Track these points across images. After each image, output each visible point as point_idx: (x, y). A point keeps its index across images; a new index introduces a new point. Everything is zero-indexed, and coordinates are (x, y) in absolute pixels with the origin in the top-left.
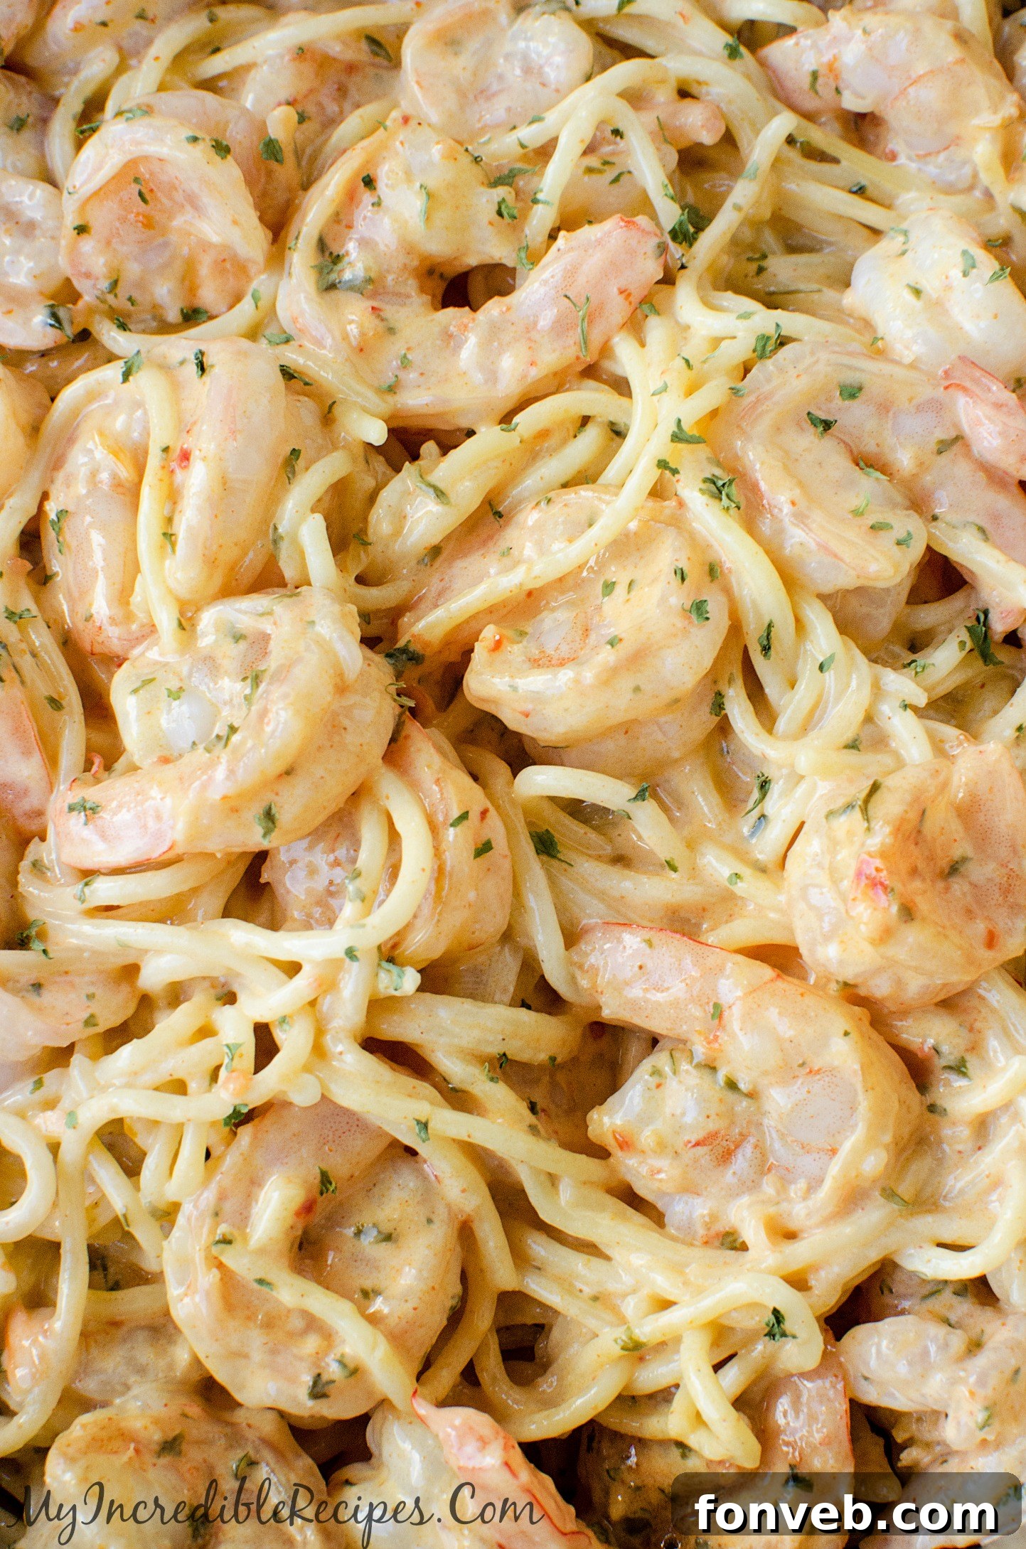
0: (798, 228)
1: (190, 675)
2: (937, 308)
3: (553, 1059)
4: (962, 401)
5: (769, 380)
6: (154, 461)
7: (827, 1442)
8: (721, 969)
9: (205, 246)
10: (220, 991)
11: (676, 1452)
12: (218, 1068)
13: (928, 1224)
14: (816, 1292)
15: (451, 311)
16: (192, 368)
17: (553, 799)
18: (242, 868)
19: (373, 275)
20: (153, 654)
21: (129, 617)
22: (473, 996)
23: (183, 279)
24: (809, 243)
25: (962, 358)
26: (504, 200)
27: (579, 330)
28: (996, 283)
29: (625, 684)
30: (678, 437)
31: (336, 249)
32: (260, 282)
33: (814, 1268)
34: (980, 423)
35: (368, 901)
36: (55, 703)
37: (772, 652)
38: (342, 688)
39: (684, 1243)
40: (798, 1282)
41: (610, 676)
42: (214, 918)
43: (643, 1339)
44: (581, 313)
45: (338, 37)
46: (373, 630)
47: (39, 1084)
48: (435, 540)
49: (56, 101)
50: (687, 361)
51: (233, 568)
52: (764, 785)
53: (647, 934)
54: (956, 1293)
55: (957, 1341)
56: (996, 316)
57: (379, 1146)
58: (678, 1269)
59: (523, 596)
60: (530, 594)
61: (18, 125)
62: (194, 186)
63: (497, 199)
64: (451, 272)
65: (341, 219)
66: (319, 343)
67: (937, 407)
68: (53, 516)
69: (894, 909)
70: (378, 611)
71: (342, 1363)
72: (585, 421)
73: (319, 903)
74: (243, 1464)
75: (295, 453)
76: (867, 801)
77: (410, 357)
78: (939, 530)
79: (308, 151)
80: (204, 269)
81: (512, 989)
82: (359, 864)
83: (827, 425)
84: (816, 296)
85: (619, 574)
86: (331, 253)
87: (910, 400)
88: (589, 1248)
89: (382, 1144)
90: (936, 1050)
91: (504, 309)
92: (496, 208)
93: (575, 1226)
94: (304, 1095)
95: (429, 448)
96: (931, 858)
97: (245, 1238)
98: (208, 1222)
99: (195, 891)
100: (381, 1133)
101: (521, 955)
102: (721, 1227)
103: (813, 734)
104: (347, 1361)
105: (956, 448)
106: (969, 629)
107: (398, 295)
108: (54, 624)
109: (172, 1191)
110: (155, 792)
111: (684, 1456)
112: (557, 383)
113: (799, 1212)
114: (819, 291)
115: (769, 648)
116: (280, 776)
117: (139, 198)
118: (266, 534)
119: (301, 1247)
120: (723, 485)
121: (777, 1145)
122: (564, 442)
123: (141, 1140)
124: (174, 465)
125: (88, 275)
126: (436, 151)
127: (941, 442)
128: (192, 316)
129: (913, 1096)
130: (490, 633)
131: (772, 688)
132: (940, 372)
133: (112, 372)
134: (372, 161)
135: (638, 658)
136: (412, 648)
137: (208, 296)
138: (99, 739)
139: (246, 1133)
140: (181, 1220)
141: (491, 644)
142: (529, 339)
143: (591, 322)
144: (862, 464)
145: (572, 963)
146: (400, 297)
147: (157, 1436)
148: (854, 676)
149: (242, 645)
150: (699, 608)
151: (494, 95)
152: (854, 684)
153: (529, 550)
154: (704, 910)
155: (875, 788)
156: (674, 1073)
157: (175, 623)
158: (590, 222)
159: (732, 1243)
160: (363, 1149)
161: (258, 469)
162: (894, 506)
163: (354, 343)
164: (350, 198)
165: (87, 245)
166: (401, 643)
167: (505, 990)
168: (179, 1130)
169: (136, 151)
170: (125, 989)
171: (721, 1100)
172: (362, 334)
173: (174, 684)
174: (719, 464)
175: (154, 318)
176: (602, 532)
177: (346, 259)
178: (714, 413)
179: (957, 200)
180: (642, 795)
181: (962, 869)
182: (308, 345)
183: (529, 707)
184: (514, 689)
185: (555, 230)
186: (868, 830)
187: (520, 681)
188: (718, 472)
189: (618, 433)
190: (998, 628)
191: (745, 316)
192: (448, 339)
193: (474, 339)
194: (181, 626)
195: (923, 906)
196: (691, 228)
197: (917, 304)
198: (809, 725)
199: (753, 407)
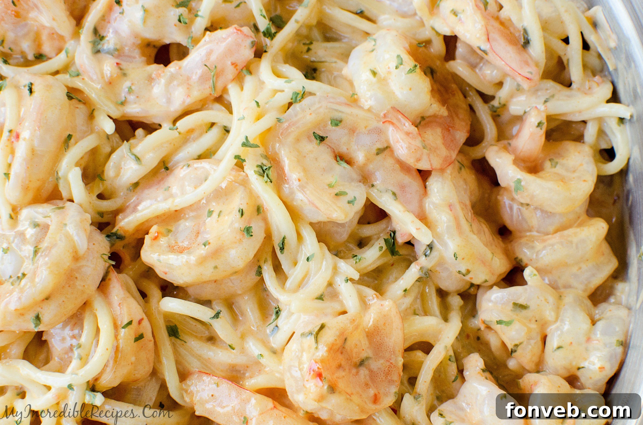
0: (331, 29)
1: (13, 242)
2: (384, 83)
4: (390, 129)
5: (296, 116)
6: (5, 136)
8: (249, 401)
9: (44, 27)
10: (19, 391)
15: (155, 66)
16: (27, 91)
18: (32, 336)
19: (118, 47)
23: (35, 41)
24: (335, 36)
25: (393, 108)
26: (182, 14)
27: (212, 81)
28: (411, 74)
29: (210, 265)
30: (246, 144)
31: (103, 33)
32: (70, 45)
34: (398, 142)
35: (84, 360)
37: (285, 250)
38: (76, 258)
41: (202, 261)
42: (18, 358)
44: (212, 74)
46: (105, 220)
48: (135, 181)
50: (257, 103)
51: (39, 190)
52: (277, 313)
53: (216, 379)
56: (410, 89)
60: (176, 211)
63: (178, 14)
64: (159, 45)
65: (104, 18)
66: (91, 79)
67: (379, 132)
69: (325, 386)
70: (107, 212)
72: (213, 124)
73: (66, 353)
75: (70, 137)
76: (317, 333)
77: (133, 87)
80: (44, 37)
81: (154, 399)
82: (81, 340)
83: (322, 139)
84: (334, 65)
85: (215, 206)
86: (100, 35)
87: (366, 127)
91: (177, 68)
92: (178, 18)
95: (140, 132)
96: (349, 359)
99: (9, 345)
101: (160, 382)
103: (301, 291)
105: (386, 152)
106: (386, 240)
107: (129, 57)
114: (335, 62)
115: (283, 249)
116: (43, 300)
117: (12, 4)
118: (53, 175)
120: (266, 170)
122: (201, 135)
124: (13, 140)
127: (379, 149)
128: (40, 57)
130: (154, 230)
131: (285, 266)
132: (382, 114)
135: (217, 253)
136: (119, 233)
137: (46, 49)
141: (153, 237)
142: (188, 84)
143: (217, 78)
144: (338, 159)
145: (183, 389)
146: (131, 58)
148: (324, 263)
149: (37, 229)
150: (248, 230)
152: (324, 268)
153: (175, 190)
154: (247, 367)
155: (322, 327)
157: (8, 216)
158: (221, 28)
161: (50, 145)
162: (352, 180)
163: (107, 80)
164: (109, 9)
166: (114, 230)
167: (151, 399)
172: (111, 76)
173: (6, 245)
174: (266, 157)
175: (22, 57)
176: (207, 187)
177: (107, 39)
178: (269, 130)
179: (407, 21)
180: (217, 316)
181: (366, 363)
182: (86, 79)
183: (167, 270)
184: (159, 261)
185: (207, 29)
186: (317, 348)
187: (163, 257)
188: (265, 162)
189: (227, 131)
190: (400, 240)
191: (289, 81)
192: (150, 79)
193: (163, 81)
194: (11, 217)
195: (341, 385)
196: (273, 30)
197: (374, 80)
198: (300, 285)
199: (287, 129)
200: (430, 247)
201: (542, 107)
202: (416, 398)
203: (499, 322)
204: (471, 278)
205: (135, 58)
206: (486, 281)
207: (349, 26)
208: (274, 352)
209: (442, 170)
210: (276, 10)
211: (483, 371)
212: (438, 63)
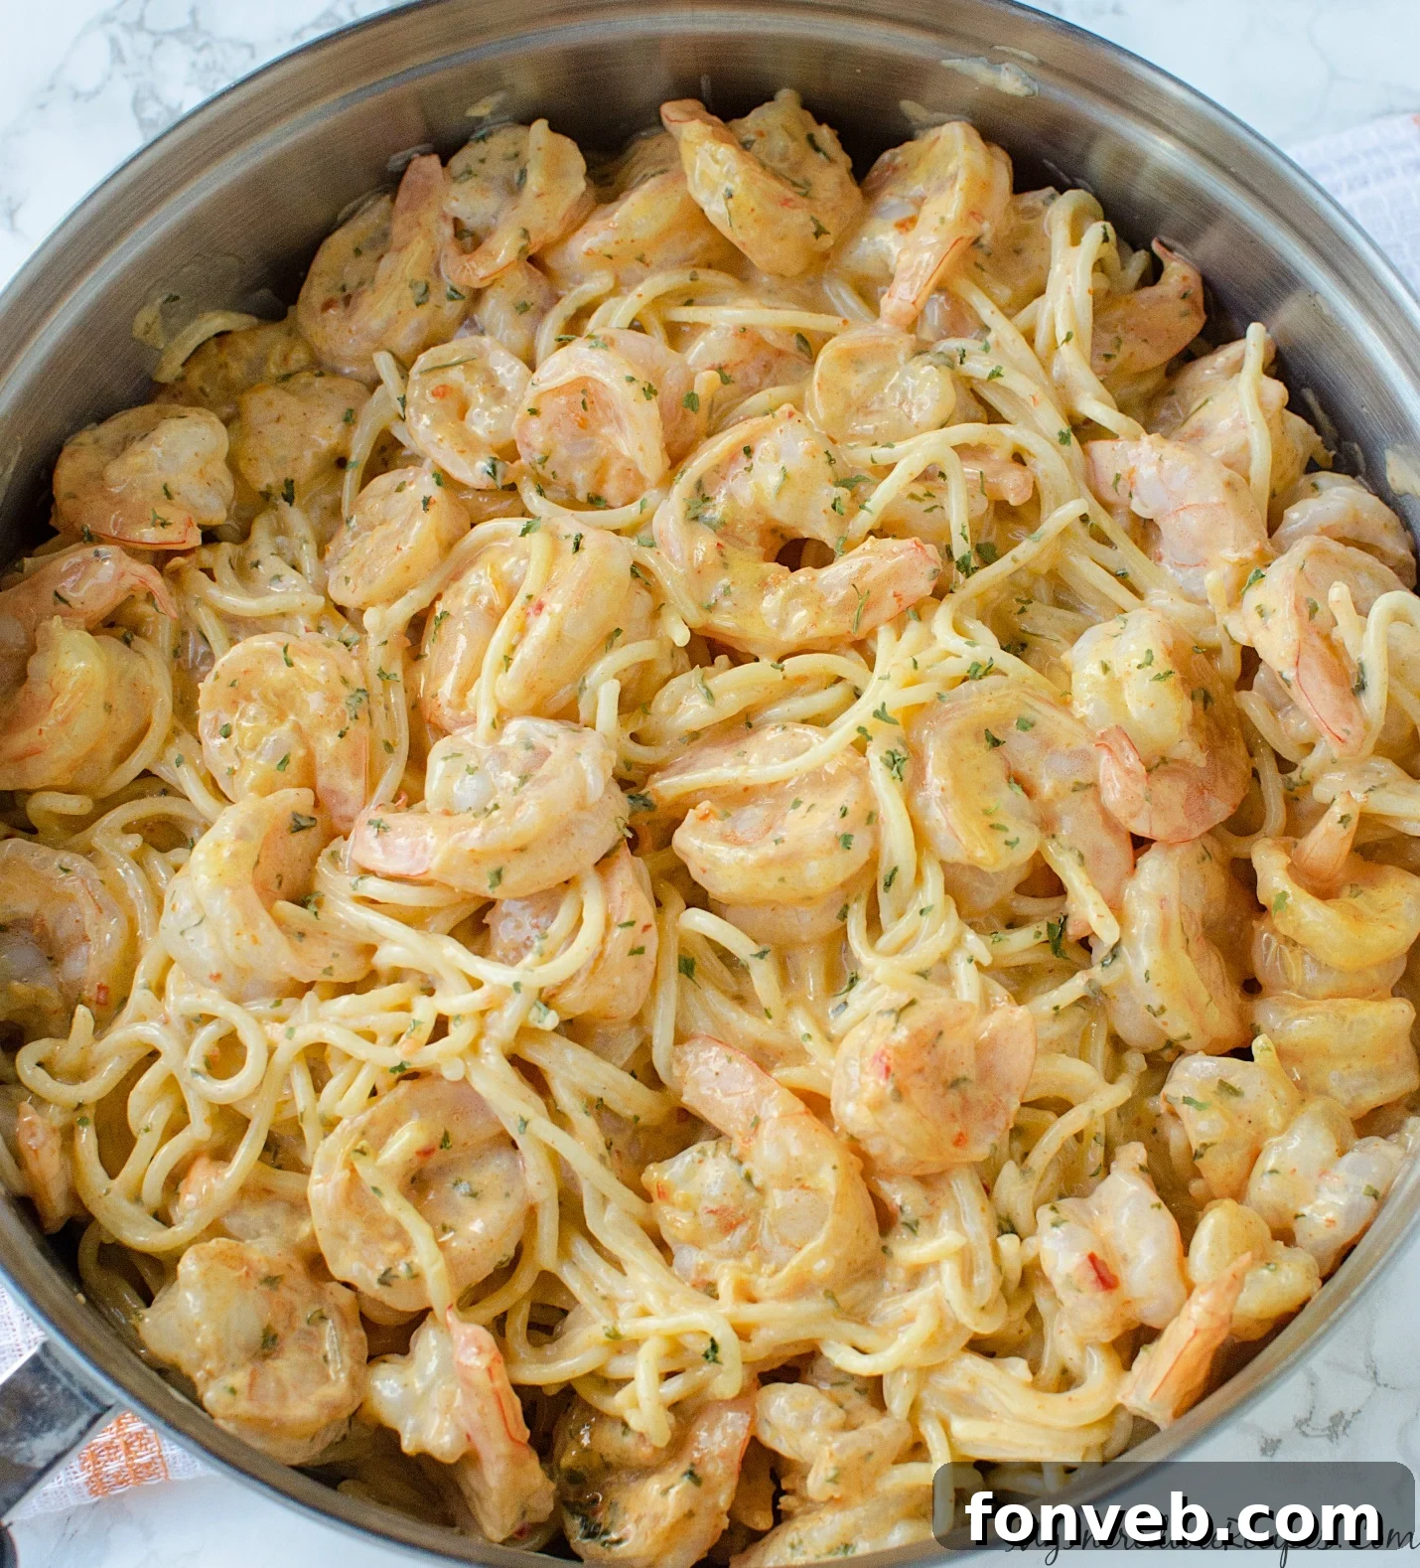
0: (1067, 588)
1: (487, 761)
2: (1116, 686)
3: (637, 1118)
4: (1105, 757)
5: (968, 697)
6: (519, 601)
7: (723, 1456)
8: (769, 1093)
9: (619, 455)
10: (425, 985)
11: (619, 1429)
12: (401, 1035)
13: (852, 1330)
14: (753, 1344)
15: (776, 566)
16: (570, 544)
17: (707, 938)
18: (473, 907)
19: (727, 520)
20: (468, 738)
21: (462, 705)
22: (597, 1053)
23: (596, 472)
24: (1072, 602)
25: (1118, 728)
26: (840, 498)
27: (856, 613)
28: (1157, 683)
29: (775, 873)
30: (880, 714)
31: (709, 492)
32: (651, 495)
33: (756, 1326)
34: (1111, 779)
35: (546, 957)
36: (389, 747)
37: (892, 888)
38: (581, 806)
39: (679, 1279)
40: (743, 1333)
41: (766, 864)
42: (442, 933)
43: (622, 1332)
44: (860, 601)
45: (775, 330)
46: (630, 776)
47: (278, 1003)
48: (696, 728)
49: (558, 299)
50: (915, 663)
51: (545, 697)
52: (853, 981)
53: (730, 1053)
54: (856, 1390)
55: (837, 1416)
56: (1152, 706)
57: (494, 1131)
58: (665, 1295)
59: (741, 789)
60: (746, 789)
61: (523, 308)
62: (621, 413)
63: (835, 496)
64: (790, 536)
65: (719, 471)
66: (671, 557)
67: (1086, 757)
68: (438, 614)
69: (890, 1088)
70: (638, 763)
71: (409, 1266)
72: (839, 679)
73: (516, 949)
74: (317, 1315)
75: (618, 631)
76: (902, 1010)
77: (733, 589)
78: (1051, 848)
79: (724, 406)
80: (614, 470)
81: (627, 1059)
82: (549, 931)
83: (996, 743)
84: (1054, 644)
85: (806, 795)
86: (704, 494)
87: (1068, 745)
88: (616, 1263)
89: (496, 1130)
90: (901, 1208)
92: (832, 502)
93: (607, 1240)
94: (452, 1072)
95: (722, 660)
96: (939, 1068)
97: (376, 1156)
98: (357, 1135)
99: (435, 910)
100: (497, 1122)
101: (642, 1037)
102: (709, 1277)
103: (899, 956)
104: (413, 1266)
105: (1090, 792)
106: (1050, 926)
107: (739, 539)
108: (411, 690)
109: (339, 1109)
110: (430, 833)
111: (624, 1433)
112: (831, 645)
113: (762, 1284)
114: (1057, 641)
115: (890, 885)
116: (515, 850)
117: (581, 404)
118: (576, 680)
119: (413, 1180)
120: (898, 760)
121: (765, 1233)
122: (816, 690)
123: (332, 1066)
124: (530, 610)
125: (529, 445)
126: (802, 446)
127: (1078, 784)
128: (595, 501)
129: (874, 1235)
130: (705, 806)
131: (884, 916)
132: (1098, 734)
133: (518, 524)
134: (756, 436)
135: (792, 859)
136: (650, 798)
137: (611, 491)
138: (411, 783)
139: (405, 1085)
140: (338, 1129)
141: (701, 815)
142: (819, 607)
143: (866, 610)
144: (1012, 779)
145: (674, 1056)
146: (743, 543)
147: (265, 1270)
148: (944, 926)
149: (530, 753)
151: (871, 413)
152: (941, 933)
153: (754, 758)
154: (780, 1053)
155: (912, 1003)
156: (714, 1156)
157: (490, 721)
158: (894, 537)
159: (710, 1290)
160: (481, 1129)
161: (585, 634)
162: (1024, 816)
163: (695, 566)
164: (732, 458)
165: (535, 424)
166: (643, 792)
167: (622, 1057)
168: (361, 1064)
169: (588, 373)
170: (361, 960)
171: (738, 1187)
172: (704, 561)
173: (473, 763)
174: (905, 744)
175: (568, 492)
176: (804, 762)
177: (714, 502)
178: (923, 705)
179: (1192, 608)
180: (762, 955)
181: (962, 1085)
182: (663, 555)
183: (707, 866)
184: (701, 849)
185: (871, 533)
186: (894, 1029)
187: (707, 846)
188: (900, 749)
189: (858, 697)
190: (1073, 931)
191: (972, 644)
192: (763, 585)
193: (781, 592)
194: (494, 725)
195: (916, 1096)
196: (973, 564)
197: (1103, 678)
198: (900, 949)
199: (947, 712)
200: (1114, 952)
201: (1359, 796)
202: (1023, 1172)
203: (1187, 1101)
204: (1165, 1024)
205: (748, 544)
206: (1187, 1037)
207: (1098, 591)
208: (830, 1039)
209: (1170, 846)
210: (989, 534)
211: (1142, 1168)
212: (1221, 686)
